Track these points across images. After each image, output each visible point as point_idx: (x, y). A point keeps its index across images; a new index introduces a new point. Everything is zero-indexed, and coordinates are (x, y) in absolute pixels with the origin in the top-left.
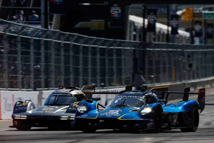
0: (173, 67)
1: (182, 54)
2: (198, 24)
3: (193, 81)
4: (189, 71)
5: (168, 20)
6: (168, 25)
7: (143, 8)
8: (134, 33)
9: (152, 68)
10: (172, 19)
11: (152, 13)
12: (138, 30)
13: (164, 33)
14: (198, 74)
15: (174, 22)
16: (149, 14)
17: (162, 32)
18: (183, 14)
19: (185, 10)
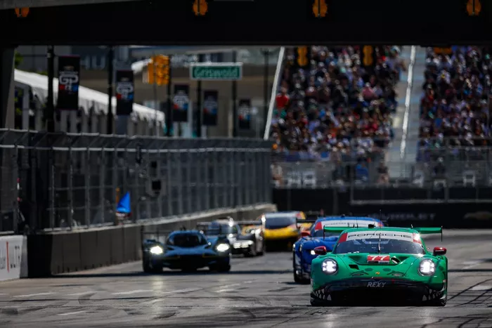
0: (118, 190)
1: (138, 159)
2: (181, 92)
3: (164, 221)
4: (153, 199)
5: (110, 82)
6: (110, 93)
7: (49, 55)
8: (31, 113)
9: (66, 192)
10: (119, 80)
11: (68, 68)
12: (39, 107)
13: (102, 111)
14: (175, 205)
15: (124, 88)
16: (61, 68)
17: (97, 111)
18: (145, 68)
19: (150, 61)
